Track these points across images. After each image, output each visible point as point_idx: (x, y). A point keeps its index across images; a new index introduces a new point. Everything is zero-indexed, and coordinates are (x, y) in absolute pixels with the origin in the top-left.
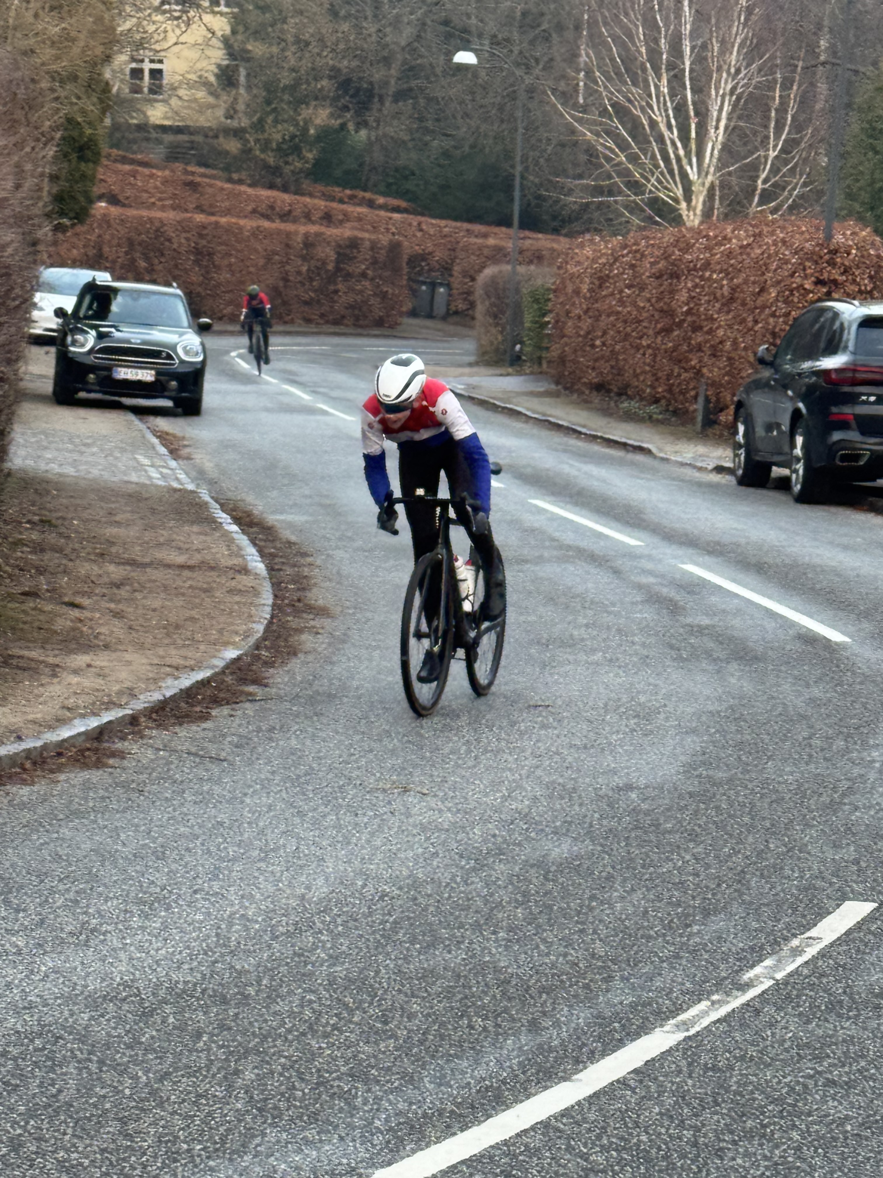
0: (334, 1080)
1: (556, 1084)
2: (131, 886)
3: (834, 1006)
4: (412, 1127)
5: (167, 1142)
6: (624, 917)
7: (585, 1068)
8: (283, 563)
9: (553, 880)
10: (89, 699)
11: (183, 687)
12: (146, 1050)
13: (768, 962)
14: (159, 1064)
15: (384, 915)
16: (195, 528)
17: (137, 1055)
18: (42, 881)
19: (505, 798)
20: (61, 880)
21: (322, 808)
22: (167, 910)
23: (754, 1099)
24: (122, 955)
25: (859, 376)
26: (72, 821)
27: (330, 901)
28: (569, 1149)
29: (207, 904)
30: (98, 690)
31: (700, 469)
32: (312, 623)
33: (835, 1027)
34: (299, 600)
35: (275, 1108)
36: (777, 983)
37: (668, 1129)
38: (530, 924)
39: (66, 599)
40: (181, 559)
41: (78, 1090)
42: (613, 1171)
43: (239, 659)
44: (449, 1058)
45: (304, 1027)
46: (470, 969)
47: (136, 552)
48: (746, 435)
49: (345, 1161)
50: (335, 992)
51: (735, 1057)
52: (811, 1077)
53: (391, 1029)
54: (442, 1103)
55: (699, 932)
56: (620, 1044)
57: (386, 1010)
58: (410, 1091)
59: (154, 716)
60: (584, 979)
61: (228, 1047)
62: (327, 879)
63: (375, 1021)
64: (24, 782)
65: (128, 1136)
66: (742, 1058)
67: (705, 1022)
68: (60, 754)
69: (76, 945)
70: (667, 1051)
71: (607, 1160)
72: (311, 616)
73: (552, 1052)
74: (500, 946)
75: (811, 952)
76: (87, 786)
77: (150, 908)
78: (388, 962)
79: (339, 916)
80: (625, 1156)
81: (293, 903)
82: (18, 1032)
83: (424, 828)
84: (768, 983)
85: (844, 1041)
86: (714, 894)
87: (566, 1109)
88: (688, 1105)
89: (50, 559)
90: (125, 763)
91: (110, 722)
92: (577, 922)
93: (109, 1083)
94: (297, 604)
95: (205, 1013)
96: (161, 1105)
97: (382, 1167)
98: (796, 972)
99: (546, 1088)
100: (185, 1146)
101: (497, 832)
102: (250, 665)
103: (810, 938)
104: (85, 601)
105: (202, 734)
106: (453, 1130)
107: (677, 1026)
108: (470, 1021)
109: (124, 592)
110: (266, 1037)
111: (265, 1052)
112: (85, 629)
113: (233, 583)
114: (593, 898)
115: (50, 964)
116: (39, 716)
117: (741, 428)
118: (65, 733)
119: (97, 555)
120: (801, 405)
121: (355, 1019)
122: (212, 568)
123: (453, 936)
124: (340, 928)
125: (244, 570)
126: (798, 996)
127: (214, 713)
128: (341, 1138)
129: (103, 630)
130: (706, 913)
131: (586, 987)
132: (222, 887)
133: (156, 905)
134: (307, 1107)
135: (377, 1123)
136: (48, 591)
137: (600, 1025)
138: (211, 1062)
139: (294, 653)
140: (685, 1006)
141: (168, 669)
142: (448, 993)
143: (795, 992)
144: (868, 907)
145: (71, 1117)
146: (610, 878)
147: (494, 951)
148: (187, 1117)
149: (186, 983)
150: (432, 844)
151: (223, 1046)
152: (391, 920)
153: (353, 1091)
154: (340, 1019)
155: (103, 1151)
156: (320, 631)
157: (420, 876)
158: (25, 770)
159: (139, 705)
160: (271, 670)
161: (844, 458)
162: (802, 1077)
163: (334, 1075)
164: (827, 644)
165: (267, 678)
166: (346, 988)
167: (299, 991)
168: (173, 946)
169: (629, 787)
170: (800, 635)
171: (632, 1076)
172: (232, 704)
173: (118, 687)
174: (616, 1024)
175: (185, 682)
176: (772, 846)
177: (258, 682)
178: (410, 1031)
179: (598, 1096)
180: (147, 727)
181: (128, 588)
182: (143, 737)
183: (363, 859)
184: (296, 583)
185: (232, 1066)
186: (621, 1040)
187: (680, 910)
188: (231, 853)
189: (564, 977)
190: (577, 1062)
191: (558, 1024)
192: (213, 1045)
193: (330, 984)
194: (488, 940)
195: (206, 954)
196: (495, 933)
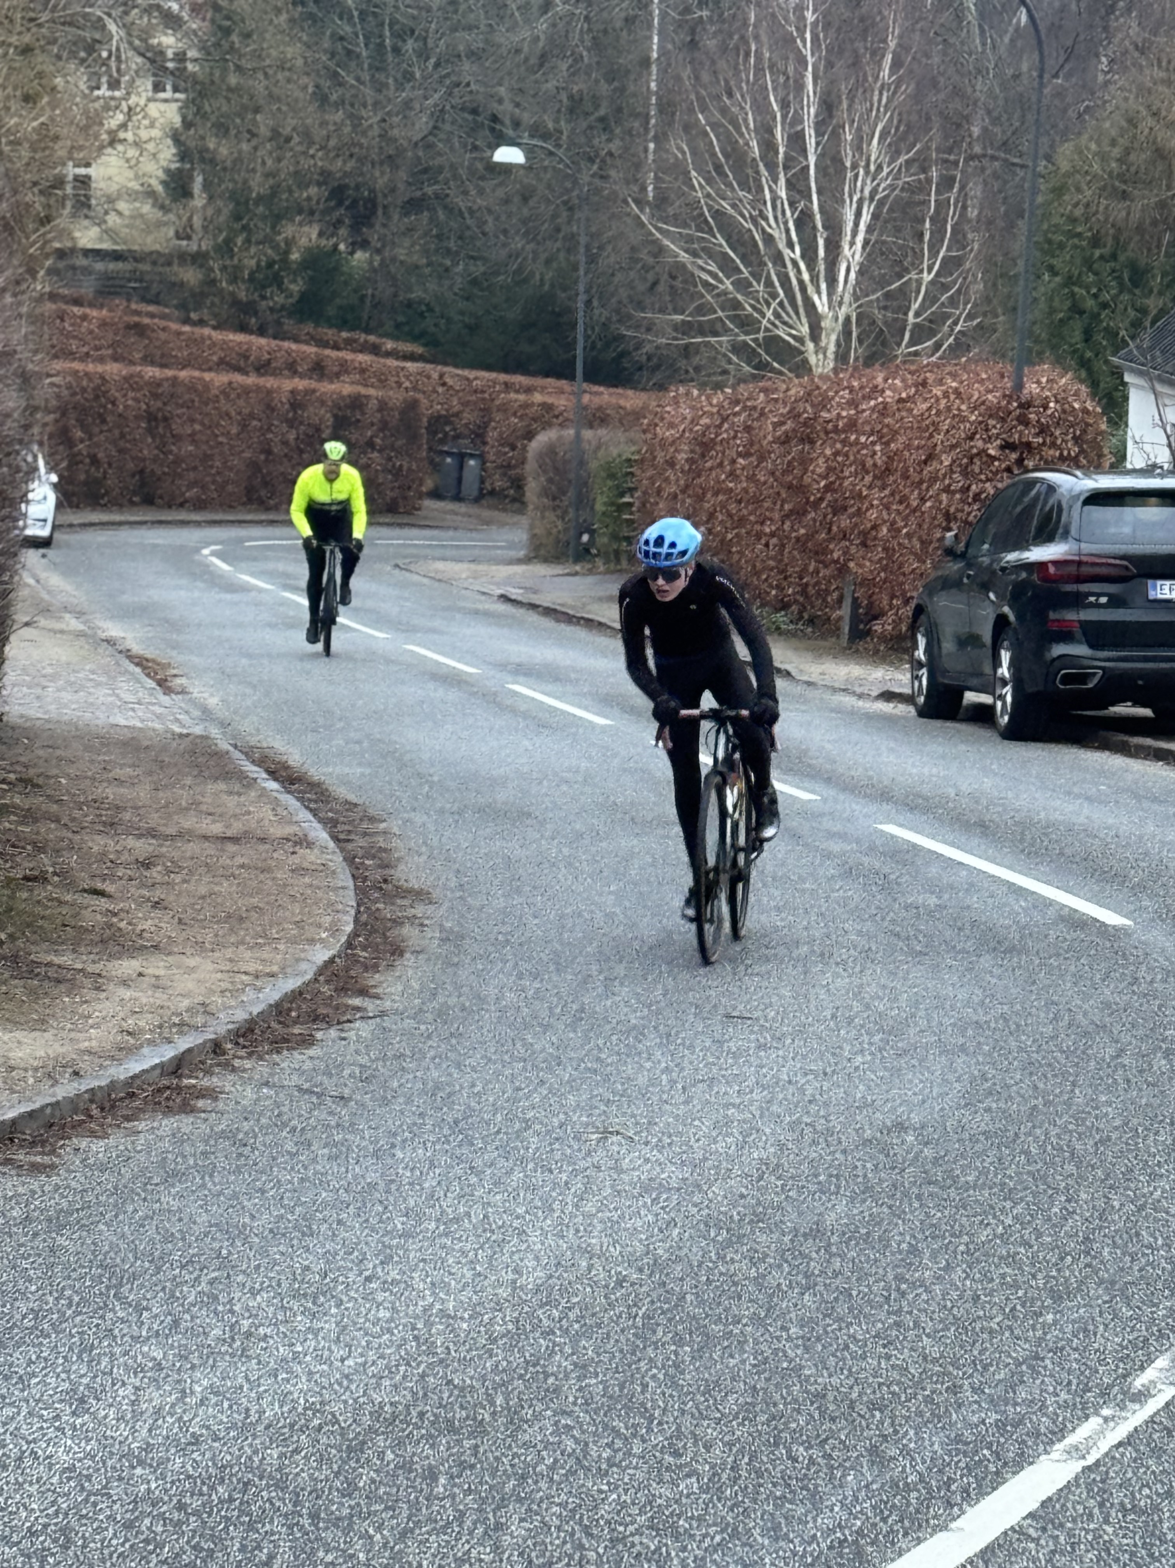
0: (632, 1535)
1: (931, 1535)
2: (280, 1273)
6: (949, 1304)
7: (963, 1512)
8: (349, 832)
9: (839, 1256)
10: (153, 1019)
11: (271, 1001)
12: (369, 1498)
13: (1161, 1363)
14: (392, 1517)
15: (628, 1307)
16: (222, 786)
17: (358, 1505)
18: (158, 1268)
19: (740, 1145)
20: (183, 1267)
21: (502, 1162)
22: (338, 1305)
24: (297, 1368)
25: (1085, 570)
26: (173, 1186)
27: (552, 1287)
29: (389, 1296)
30: (162, 1007)
31: (860, 696)
32: (411, 912)
34: (385, 881)
38: (825, 1316)
39: (85, 885)
40: (217, 828)
43: (332, 961)
44: (777, 1502)
45: (571, 1462)
47: (154, 819)
48: (928, 650)
51: (1158, 1494)
53: (687, 1464)
55: (1055, 1322)
56: (1000, 1478)
59: (241, 1040)
60: (924, 1389)
61: (478, 1491)
62: (537, 1258)
63: (661, 1452)
64: (93, 1134)
67: (1104, 1446)
68: (132, 1095)
69: (232, 1355)
70: (1066, 1487)
72: (406, 902)
73: (911, 1491)
74: (797, 1347)
76: (179, 1138)
77: (314, 1303)
78: (655, 1371)
79: (570, 1309)
82: (191, 1477)
83: (646, 1189)
84: (1170, 1392)
86: (1059, 1270)
89: (48, 831)
90: (221, 1105)
91: (189, 1051)
92: (890, 1313)
93: (333, 1544)
94: (384, 886)
95: (432, 1446)
99: (919, 1541)
101: (744, 1191)
102: (347, 969)
104: (109, 888)
105: (308, 1066)
107: (1069, 1453)
108: (789, 1451)
109: (156, 873)
110: (524, 1477)
111: (529, 1497)
112: (123, 925)
113: (296, 859)
114: (899, 1278)
115: (205, 1383)
116: (94, 1043)
117: (922, 642)
118: (135, 1067)
119: (104, 823)
120: (1006, 609)
121: (637, 1450)
122: (263, 840)
125: (303, 842)
127: (319, 1035)
129: (147, 925)
130: (1057, 1298)
131: (928, 1400)
132: (402, 1273)
133: (322, 1299)
136: (55, 874)
137: (965, 1454)
138: (462, 1514)
139: (398, 951)
140: (1069, 1425)
141: (244, 977)
142: (747, 1412)
146: (914, 1250)
147: (791, 1353)
149: (394, 1404)
150: (662, 1208)
151: (470, 1491)
152: (641, 1313)
153: (664, 1550)
154: (615, 1451)
156: (426, 922)
157: (660, 1252)
158: (91, 1117)
159: (220, 1027)
160: (377, 976)
161: (1067, 679)
163: (631, 1528)
164: (1102, 927)
165: (375, 987)
166: (610, 1409)
167: (549, 1413)
168: (362, 1355)
169: (901, 1127)
170: (1062, 919)
171: (1029, 1521)
172: (339, 1023)
173: (186, 1003)
174: (985, 1452)
175: (272, 993)
176: (1116, 1204)
177: (363, 992)
178: (713, 1467)
179: (993, 1551)
180: (235, 1057)
181: (159, 868)
182: (234, 1070)
183: (577, 1231)
184: (374, 857)
185: (491, 1516)
186: (997, 1473)
187: (1020, 1293)
188: (399, 1226)
189: (896, 1388)
190: (950, 1505)
191: (905, 1452)
192: (456, 1490)
193: (587, 1403)
194: (779, 1338)
195: (408, 1364)
196: (784, 1328)
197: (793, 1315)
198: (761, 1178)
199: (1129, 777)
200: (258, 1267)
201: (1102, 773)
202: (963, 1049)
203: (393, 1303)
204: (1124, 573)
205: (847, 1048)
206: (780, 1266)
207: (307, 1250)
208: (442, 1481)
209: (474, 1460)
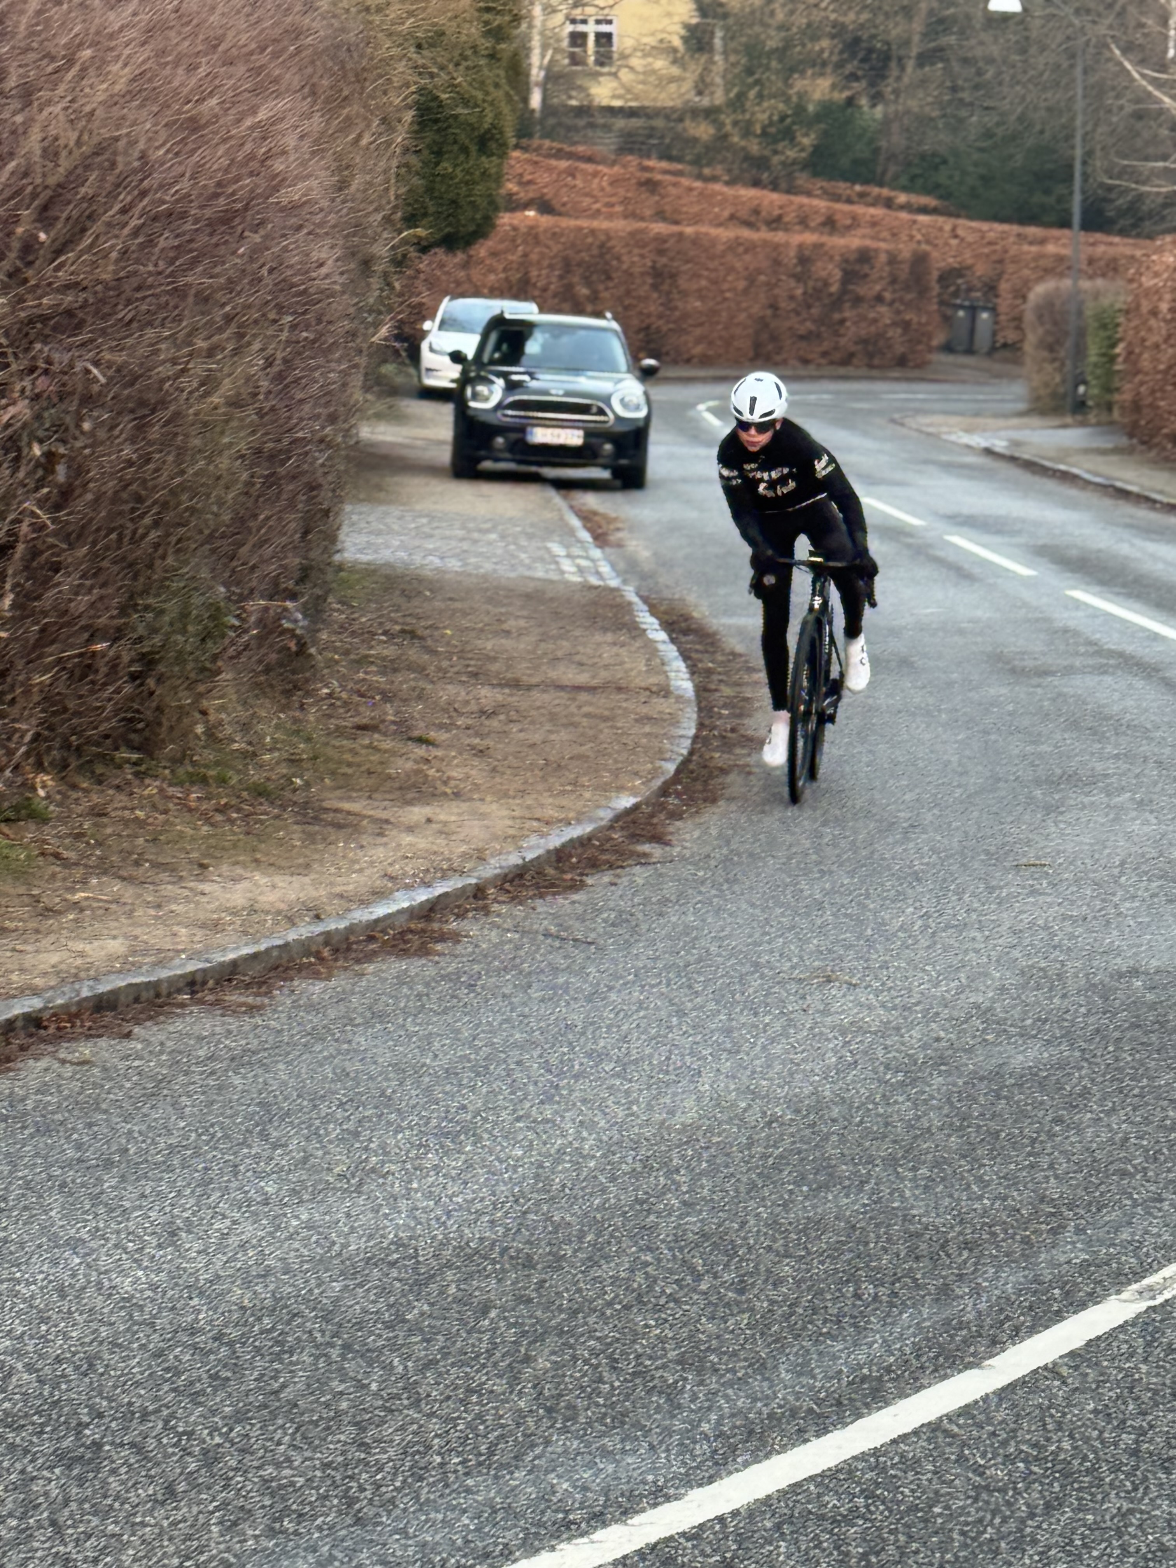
0: (657, 1369)
1: (960, 1371)
2: (434, 1111)
4: (751, 1432)
5: (413, 1455)
6: (1094, 1146)
7: (1004, 1350)
8: (721, 681)
9: (1007, 1098)
10: (422, 864)
11: (551, 847)
12: (410, 1330)
14: (424, 1349)
15: (766, 1147)
16: (609, 637)
18: (315, 1106)
19: (960, 990)
20: (341, 1105)
21: (712, 1006)
22: (474, 1144)
24: (403, 1204)
26: (372, 1027)
27: (699, 1128)
28: (961, 1459)
29: (531, 1135)
30: (435, 853)
34: (733, 730)
35: (570, 1407)
37: (1101, 1432)
38: (964, 1157)
39: (416, 733)
40: (583, 678)
41: (309, 1386)
42: (1015, 1489)
43: (636, 807)
44: (818, 1338)
46: (871, 1218)
47: (522, 670)
49: (650, 1478)
50: (680, 1251)
53: (749, 1301)
54: (797, 1399)
56: (1059, 1317)
57: (745, 1275)
58: (757, 1384)
59: (507, 886)
60: (1025, 1230)
61: (523, 1324)
62: (698, 1099)
63: (727, 1289)
64: (317, 976)
65: (364, 1446)
68: (371, 939)
70: (1121, 1326)
71: (1009, 1474)
72: (744, 751)
73: (961, 1329)
74: (917, 1187)
76: (402, 980)
77: (453, 1141)
78: (761, 1209)
79: (706, 1148)
80: (1036, 1469)
81: (647, 1132)
82: (243, 1308)
83: (844, 1032)
87: (966, 1406)
88: (1136, 1399)
89: (403, 681)
90: (459, 949)
91: (446, 894)
92: (1030, 1154)
93: (352, 1374)
94: (729, 735)
95: (499, 1281)
96: (416, 1404)
97: (700, 1485)
99: (945, 1377)
100: (438, 1459)
101: (942, 1034)
102: (652, 815)
104: (440, 736)
105: (569, 909)
106: (806, 1436)
107: (1141, 1293)
108: (858, 1288)
109: (494, 723)
110: (576, 1312)
111: (571, 1332)
112: (432, 772)
113: (645, 709)
115: (304, 1217)
116: (351, 887)
118: (381, 910)
119: (468, 674)
121: (704, 1287)
122: (619, 689)
123: (856, 1173)
124: (704, 1165)
125: (664, 691)
127: (590, 881)
128: (652, 1447)
129: (456, 773)
131: (1026, 1241)
132: (556, 1112)
133: (463, 1137)
134: (613, 1405)
135: (705, 1427)
136: (393, 722)
137: (1035, 1292)
138: (495, 1346)
139: (713, 799)
140: (1155, 1266)
141: (535, 824)
142: (837, 1249)
145: (292, 1421)
146: (1086, 1093)
147: (908, 1193)
148: (447, 1420)
149: (482, 1240)
150: (851, 1051)
151: (515, 1325)
152: (777, 1152)
153: (680, 1384)
154: (681, 1287)
155: (328, 1465)
157: (827, 1093)
158: (321, 959)
159: (487, 872)
160: (678, 824)
163: (658, 1362)
165: (671, 833)
166: (697, 1246)
167: (633, 1249)
168: (474, 1192)
169: (1135, 972)
171: (1066, 1360)
172: (617, 868)
173: (464, 848)
174: (1056, 1291)
175: (555, 840)
177: (658, 839)
178: (772, 1302)
179: (1014, 1388)
180: (496, 901)
181: (502, 717)
182: (489, 914)
183: (753, 1072)
185: (523, 1350)
186: (1059, 1312)
188: (577, 1066)
189: (997, 1228)
190: (994, 1342)
191: (977, 1291)
192: (502, 1324)
193: (676, 1241)
194: (902, 1179)
195: (516, 1201)
196: (914, 1169)
198: (966, 1022)
203: (531, 1142)
205: (1120, 894)
206: (940, 1108)
207: (473, 1088)
208: (493, 1314)
209: (534, 1295)
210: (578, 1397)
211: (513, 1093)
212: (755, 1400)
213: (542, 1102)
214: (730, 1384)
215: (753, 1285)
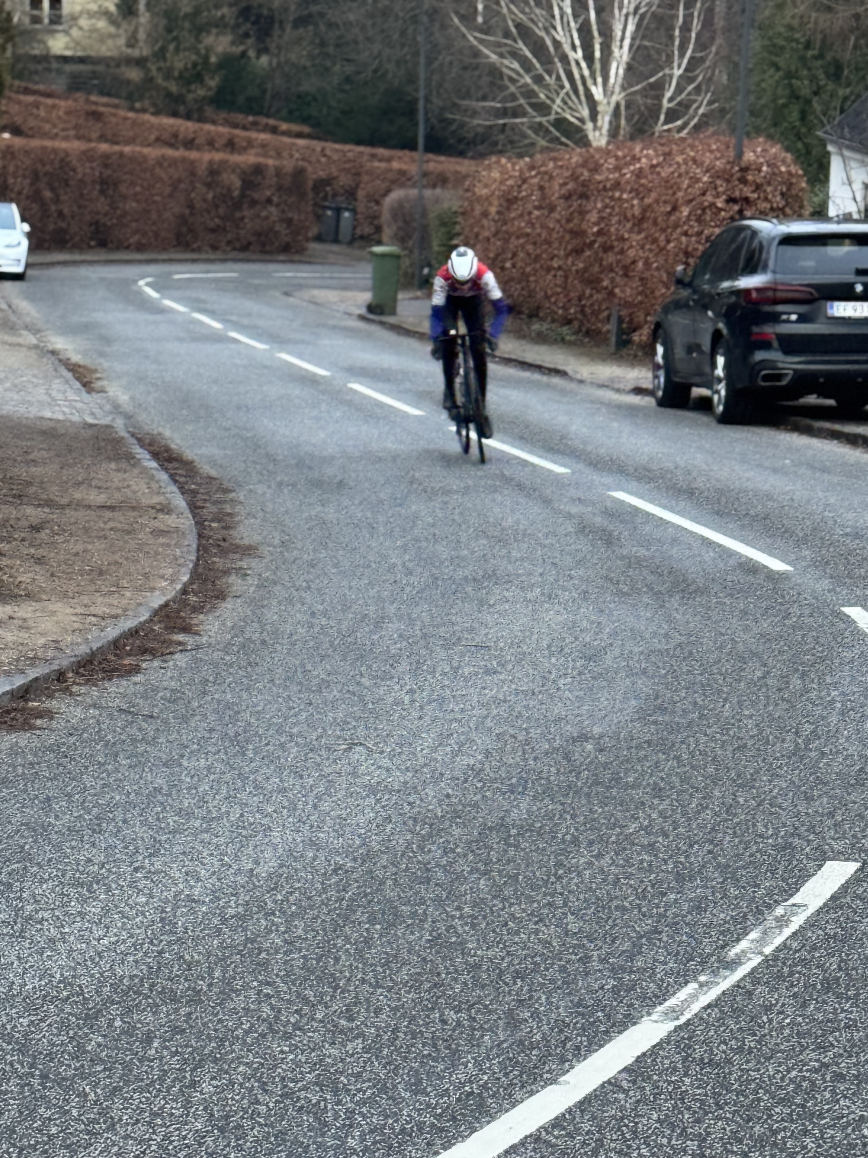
0: (300, 1090)
1: (543, 1087)
2: (67, 864)
3: (829, 985)
6: (594, 886)
7: (572, 1067)
8: (205, 500)
9: (515, 846)
10: (13, 654)
11: (110, 638)
12: (92, 1060)
13: (754, 935)
14: (107, 1077)
15: (338, 892)
16: (113, 466)
17: (82, 1066)
21: (265, 770)
23: (759, 1100)
25: (779, 295)
27: (281, 875)
30: (22, 644)
31: (618, 391)
32: (240, 564)
33: (835, 1009)
34: (224, 540)
35: (239, 1127)
36: (766, 960)
37: (670, 1140)
38: (495, 897)
40: (101, 499)
43: (166, 605)
44: (423, 1060)
45: (263, 1028)
46: (437, 953)
47: (55, 493)
48: (665, 356)
50: (294, 984)
51: (732, 1050)
52: (816, 1071)
53: (358, 1027)
54: (420, 1116)
55: (676, 901)
56: (608, 1037)
57: (348, 1005)
58: (384, 1102)
59: (81, 670)
60: (560, 960)
61: (182, 1053)
63: (339, 1017)
66: (740, 1050)
67: (696, 1007)
70: (658, 1044)
72: (237, 556)
73: (534, 1049)
74: (466, 924)
75: (797, 922)
76: (15, 751)
77: (89, 891)
78: (348, 946)
79: (291, 893)
81: (241, 880)
83: (373, 790)
84: (756, 960)
85: (847, 1027)
86: (687, 857)
87: (557, 1118)
88: (689, 1108)
90: (54, 724)
91: (36, 679)
92: (545, 894)
93: (54, 1101)
94: (222, 543)
95: (155, 1013)
96: (112, 1128)
98: (784, 946)
99: (532, 1093)
101: (450, 791)
102: (179, 611)
103: (794, 905)
104: (4, 548)
105: (132, 689)
107: (666, 1014)
108: (442, 1015)
109: (44, 536)
110: (222, 1041)
111: (223, 1058)
112: (5, 578)
113: (156, 524)
114: (559, 864)
117: (660, 350)
119: (14, 496)
120: (721, 325)
122: (134, 508)
123: (415, 913)
124: (293, 908)
125: (165, 509)
126: (791, 974)
127: (144, 665)
129: (25, 578)
130: (681, 879)
131: (563, 969)
133: (95, 886)
134: (273, 1125)
135: (351, 1142)
137: (583, 1015)
139: (221, 596)
140: (671, 990)
141: (93, 619)
142: (416, 982)
143: (786, 970)
144: (851, 868)
145: (14, 1145)
146: (575, 841)
147: (460, 930)
149: (132, 977)
150: (383, 807)
151: (176, 1053)
152: (348, 896)
153: (322, 1103)
154: (301, 1016)
156: (249, 572)
157: (374, 844)
159: (65, 660)
160: (201, 617)
161: (766, 378)
162: (807, 1071)
163: (300, 1085)
164: (768, 573)
165: (197, 625)
167: (255, 983)
168: (116, 935)
169: (584, 737)
170: (740, 565)
171: (624, 1075)
172: (162, 655)
173: (42, 640)
174: (600, 1014)
175: (112, 632)
176: (741, 800)
177: (188, 629)
178: (378, 1029)
179: (590, 1101)
180: (74, 683)
181: (48, 531)
182: (71, 694)
183: (312, 827)
184: (219, 521)
185: (188, 1075)
186: (607, 1032)
187: (653, 876)
188: (171, 824)
189: (538, 959)
190: (563, 1060)
191: (535, 1015)
192: (165, 1053)
193: (287, 975)
194: (453, 917)
195: (151, 943)
196: (459, 908)
197: (468, 897)
198: (466, 781)
199: (810, 452)
200: (50, 860)
201: (789, 449)
202: (644, 672)
203: (151, 889)
204: (808, 297)
205: (554, 671)
206: (465, 856)
207: (93, 845)
208: (155, 1045)
209: (185, 1026)
210: (242, 1118)
211: (126, 848)
212: (387, 1117)
213: (151, 855)
214: (363, 1103)
215: (358, 1012)
